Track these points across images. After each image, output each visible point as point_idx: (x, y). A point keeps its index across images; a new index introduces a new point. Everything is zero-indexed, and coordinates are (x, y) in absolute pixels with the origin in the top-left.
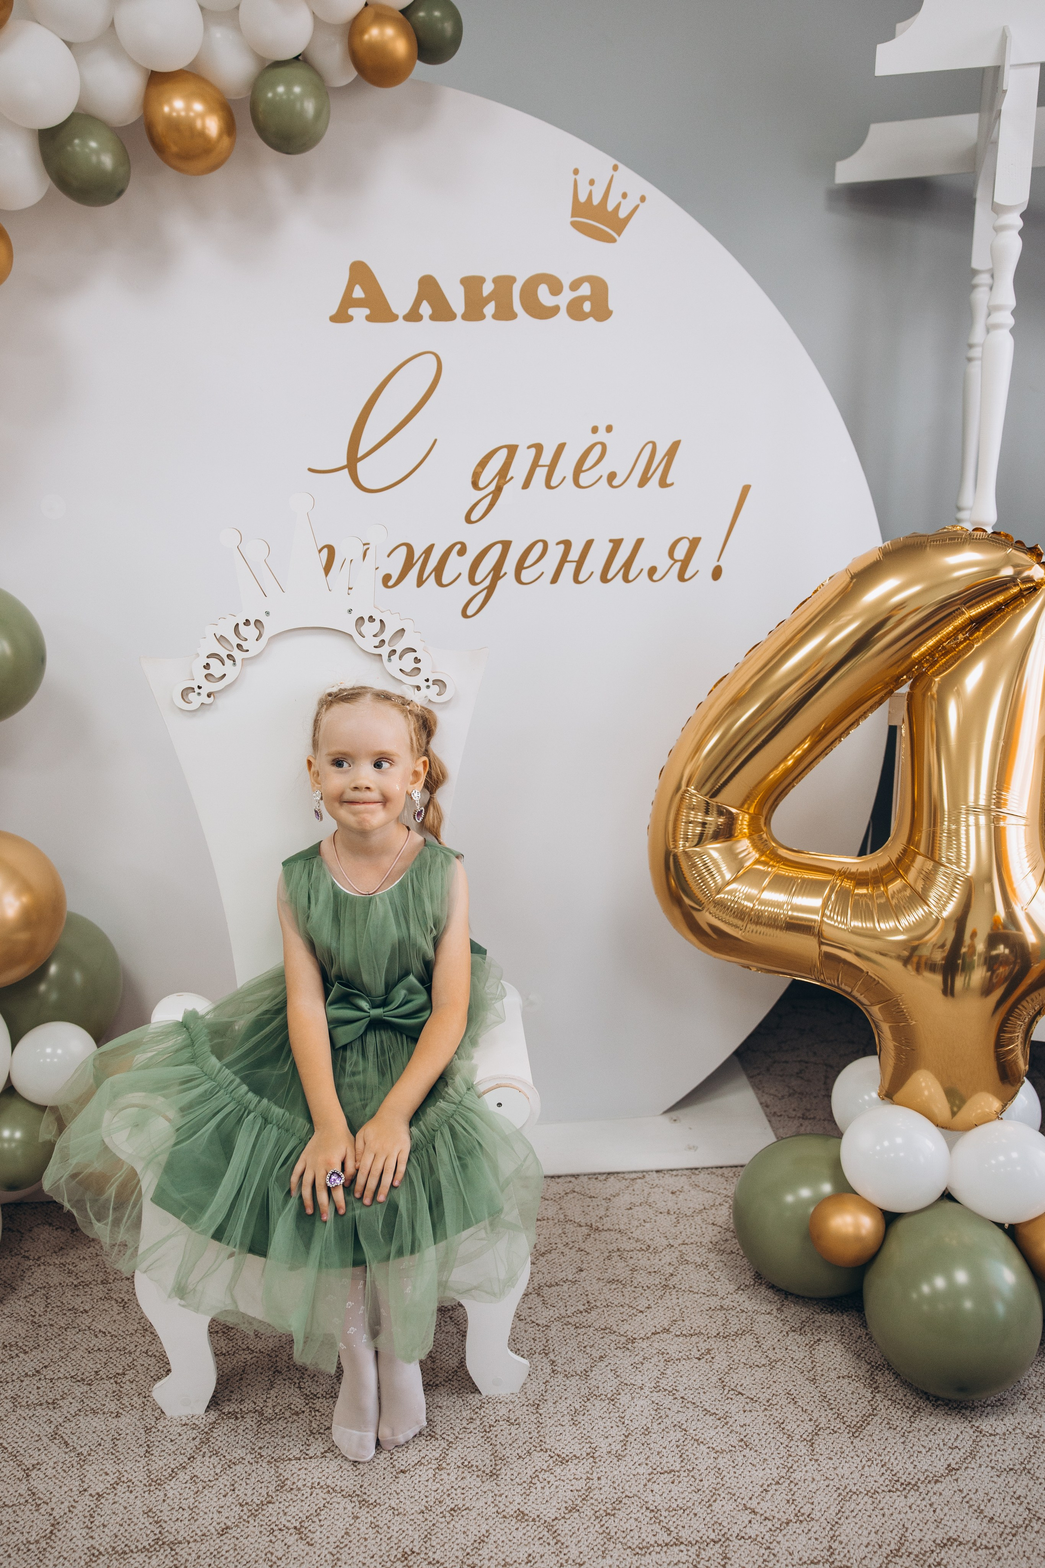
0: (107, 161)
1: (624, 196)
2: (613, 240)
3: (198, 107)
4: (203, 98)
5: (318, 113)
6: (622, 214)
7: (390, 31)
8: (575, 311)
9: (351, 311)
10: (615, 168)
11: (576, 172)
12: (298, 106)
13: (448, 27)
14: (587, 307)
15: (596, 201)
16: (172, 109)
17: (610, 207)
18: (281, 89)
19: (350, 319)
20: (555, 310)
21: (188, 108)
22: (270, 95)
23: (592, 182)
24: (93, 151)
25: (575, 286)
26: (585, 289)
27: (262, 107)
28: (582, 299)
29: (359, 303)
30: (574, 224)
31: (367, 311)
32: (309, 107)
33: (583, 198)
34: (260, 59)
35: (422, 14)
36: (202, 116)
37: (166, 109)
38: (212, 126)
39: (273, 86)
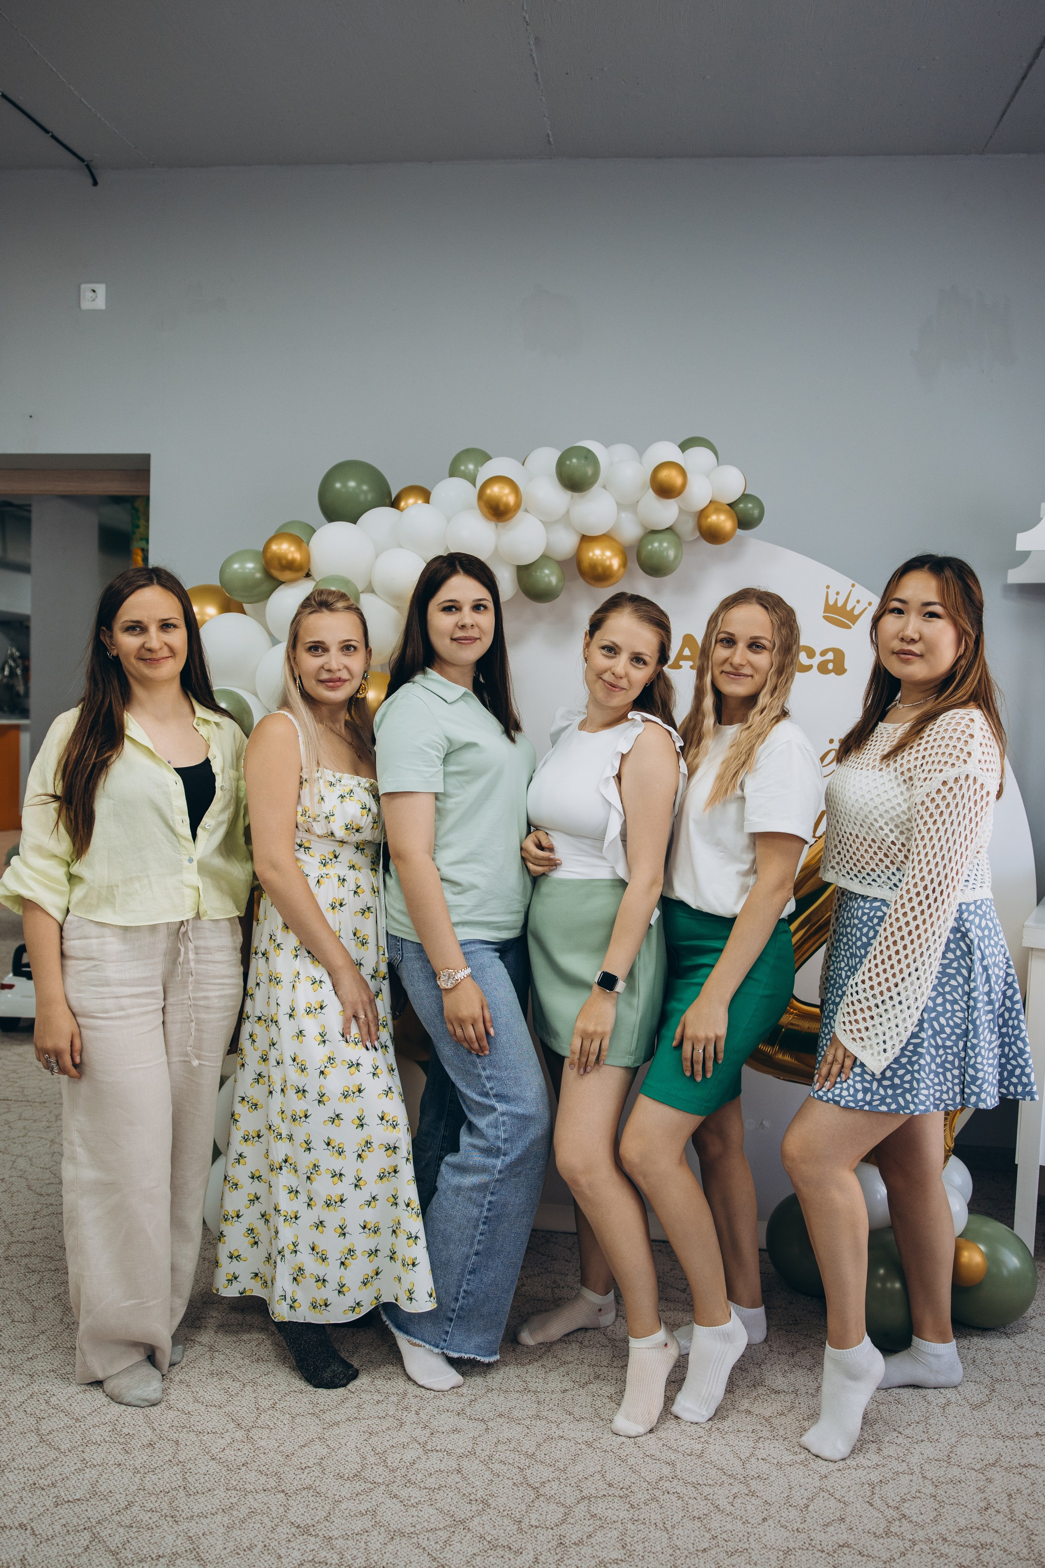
0: (554, 580)
1: (858, 602)
2: (850, 627)
3: (608, 553)
4: (612, 550)
5: (676, 557)
6: (856, 612)
7: (722, 517)
8: (823, 668)
9: (681, 663)
10: (853, 586)
11: (828, 587)
12: (665, 553)
13: (756, 512)
14: (830, 666)
15: (840, 604)
16: (594, 554)
17: (849, 608)
18: (656, 545)
19: (680, 667)
20: (809, 668)
21: (603, 554)
22: (650, 547)
23: (838, 593)
24: (546, 575)
25: (823, 653)
26: (830, 656)
27: (644, 553)
28: (827, 662)
29: (686, 658)
30: (825, 617)
31: (691, 663)
32: (671, 554)
33: (831, 602)
34: (645, 528)
35: (741, 506)
36: (610, 558)
37: (591, 554)
38: (615, 563)
39: (652, 543)
